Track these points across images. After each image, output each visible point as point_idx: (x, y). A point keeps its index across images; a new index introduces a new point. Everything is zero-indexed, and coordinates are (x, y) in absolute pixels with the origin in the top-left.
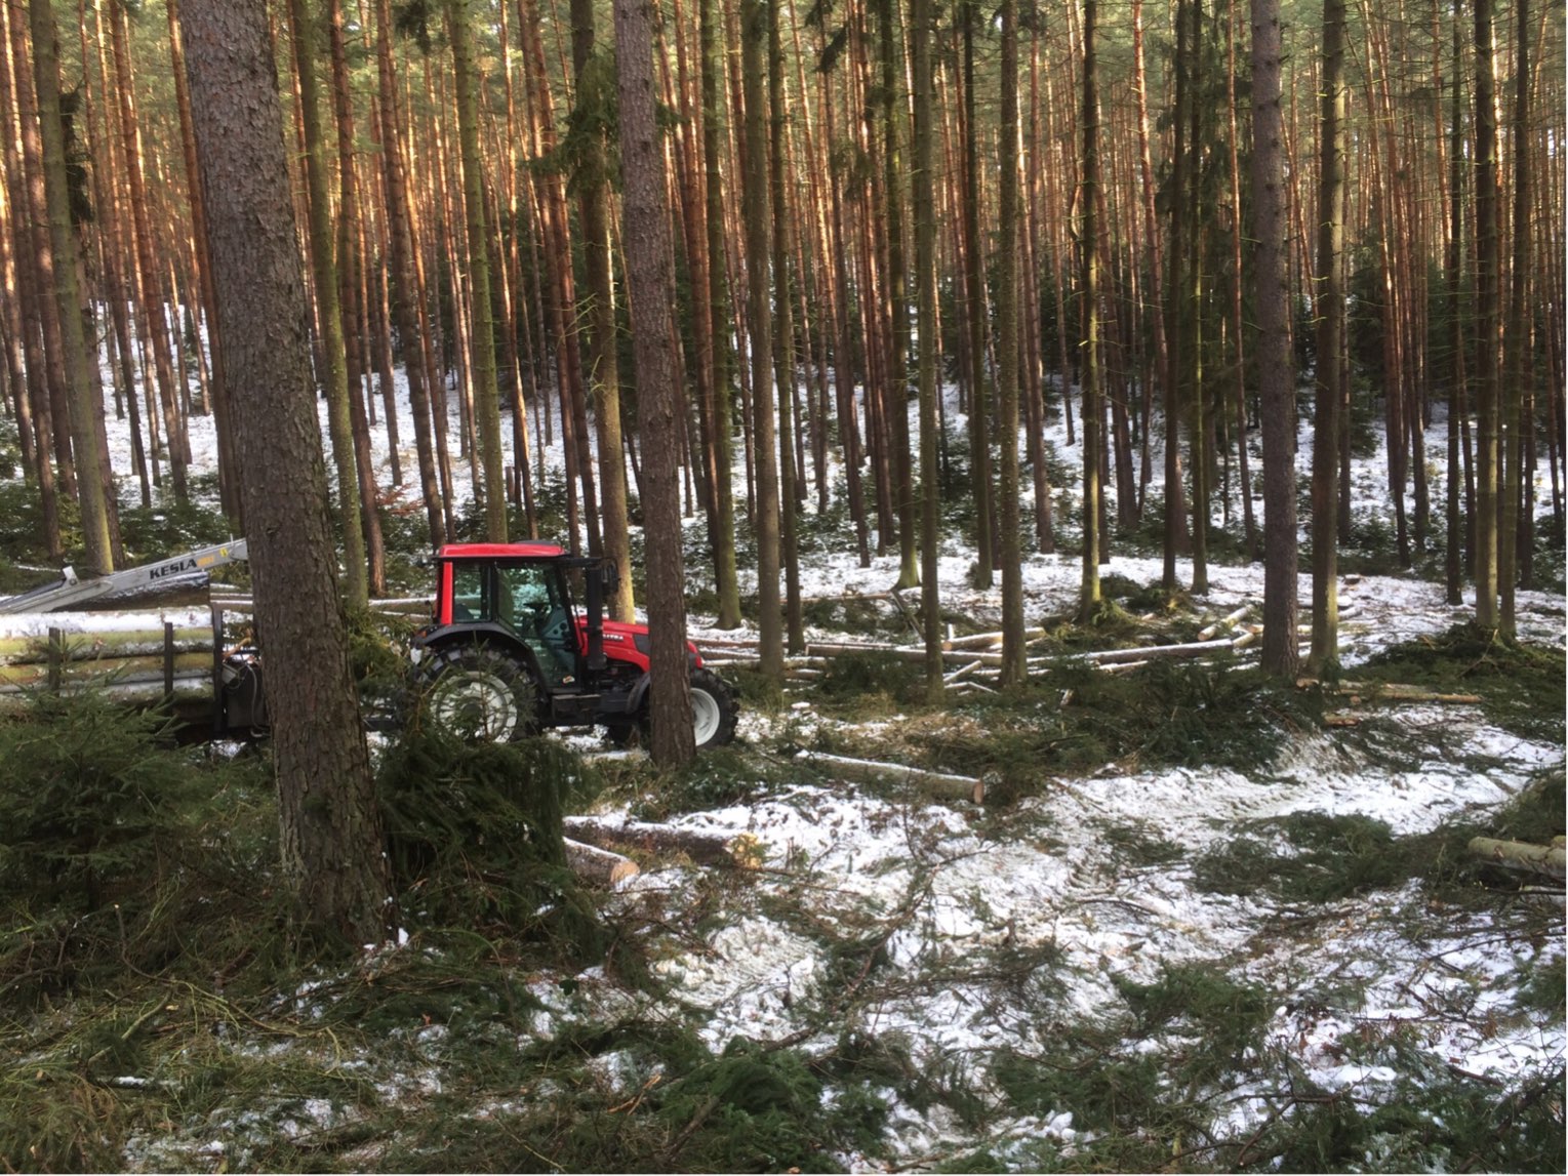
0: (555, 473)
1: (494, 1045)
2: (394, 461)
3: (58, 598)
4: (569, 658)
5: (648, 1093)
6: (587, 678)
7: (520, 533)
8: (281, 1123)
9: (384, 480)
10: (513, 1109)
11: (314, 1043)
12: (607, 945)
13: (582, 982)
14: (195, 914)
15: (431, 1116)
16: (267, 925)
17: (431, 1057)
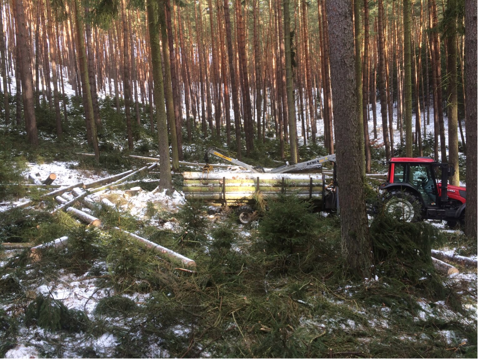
0: (430, 134)
1: (406, 318)
2: (375, 131)
3: (285, 170)
4: (434, 197)
5: (461, 347)
6: (440, 204)
7: (417, 154)
8: (340, 324)
9: (372, 137)
10: (412, 340)
11: (350, 303)
12: (447, 294)
13: (437, 305)
14: (317, 260)
15: (385, 335)
16: (337, 266)
17: (385, 316)
